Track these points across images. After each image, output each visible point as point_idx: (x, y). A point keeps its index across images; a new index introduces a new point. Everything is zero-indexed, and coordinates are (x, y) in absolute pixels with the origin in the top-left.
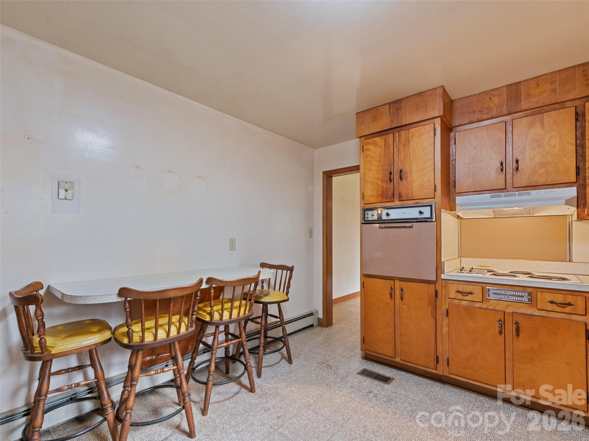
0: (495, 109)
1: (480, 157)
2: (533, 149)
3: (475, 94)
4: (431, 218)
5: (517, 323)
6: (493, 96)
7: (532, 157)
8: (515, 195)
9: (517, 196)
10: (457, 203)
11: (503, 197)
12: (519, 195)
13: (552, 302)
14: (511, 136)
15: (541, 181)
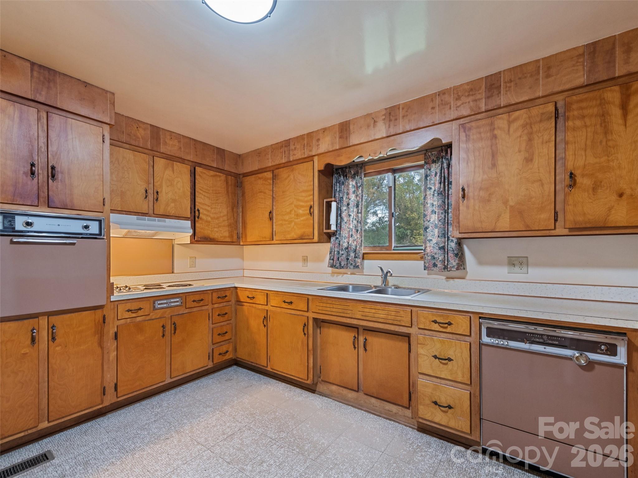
0: (141, 139)
1: (127, 179)
2: (168, 187)
3: (123, 115)
4: (100, 234)
5: (174, 324)
6: (140, 127)
7: (167, 192)
8: (155, 220)
9: (157, 222)
10: (111, 220)
11: (146, 221)
12: (158, 221)
13: (194, 301)
14: (152, 169)
15: (172, 213)
